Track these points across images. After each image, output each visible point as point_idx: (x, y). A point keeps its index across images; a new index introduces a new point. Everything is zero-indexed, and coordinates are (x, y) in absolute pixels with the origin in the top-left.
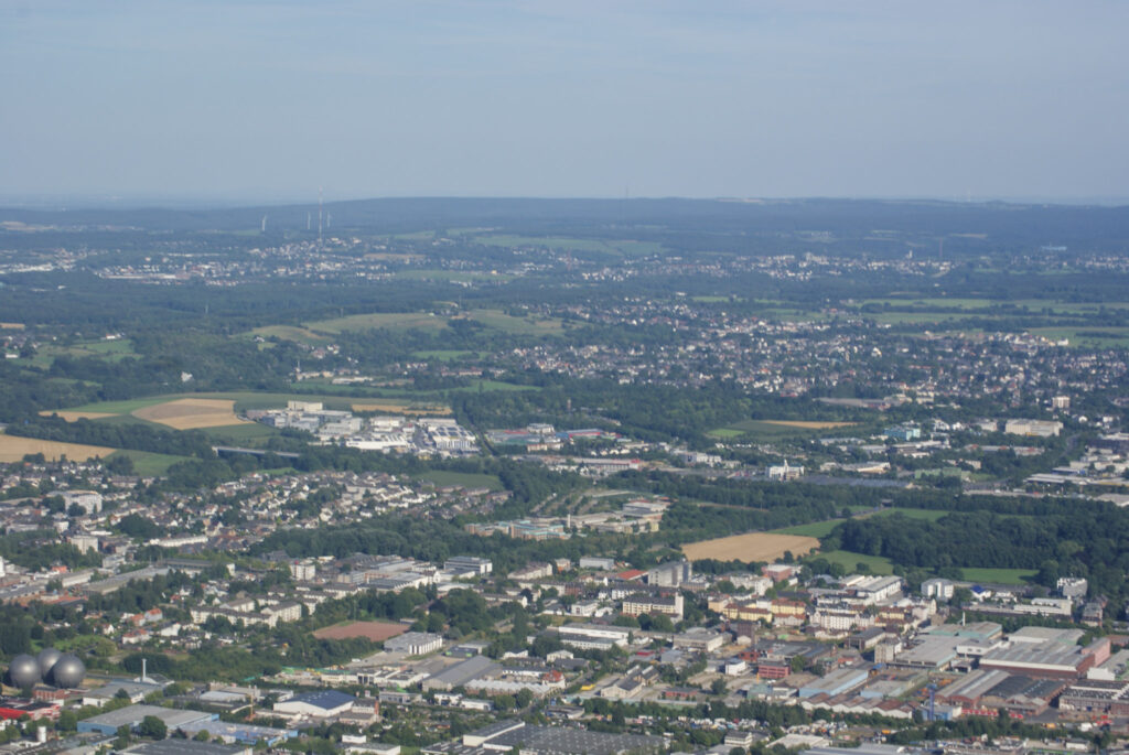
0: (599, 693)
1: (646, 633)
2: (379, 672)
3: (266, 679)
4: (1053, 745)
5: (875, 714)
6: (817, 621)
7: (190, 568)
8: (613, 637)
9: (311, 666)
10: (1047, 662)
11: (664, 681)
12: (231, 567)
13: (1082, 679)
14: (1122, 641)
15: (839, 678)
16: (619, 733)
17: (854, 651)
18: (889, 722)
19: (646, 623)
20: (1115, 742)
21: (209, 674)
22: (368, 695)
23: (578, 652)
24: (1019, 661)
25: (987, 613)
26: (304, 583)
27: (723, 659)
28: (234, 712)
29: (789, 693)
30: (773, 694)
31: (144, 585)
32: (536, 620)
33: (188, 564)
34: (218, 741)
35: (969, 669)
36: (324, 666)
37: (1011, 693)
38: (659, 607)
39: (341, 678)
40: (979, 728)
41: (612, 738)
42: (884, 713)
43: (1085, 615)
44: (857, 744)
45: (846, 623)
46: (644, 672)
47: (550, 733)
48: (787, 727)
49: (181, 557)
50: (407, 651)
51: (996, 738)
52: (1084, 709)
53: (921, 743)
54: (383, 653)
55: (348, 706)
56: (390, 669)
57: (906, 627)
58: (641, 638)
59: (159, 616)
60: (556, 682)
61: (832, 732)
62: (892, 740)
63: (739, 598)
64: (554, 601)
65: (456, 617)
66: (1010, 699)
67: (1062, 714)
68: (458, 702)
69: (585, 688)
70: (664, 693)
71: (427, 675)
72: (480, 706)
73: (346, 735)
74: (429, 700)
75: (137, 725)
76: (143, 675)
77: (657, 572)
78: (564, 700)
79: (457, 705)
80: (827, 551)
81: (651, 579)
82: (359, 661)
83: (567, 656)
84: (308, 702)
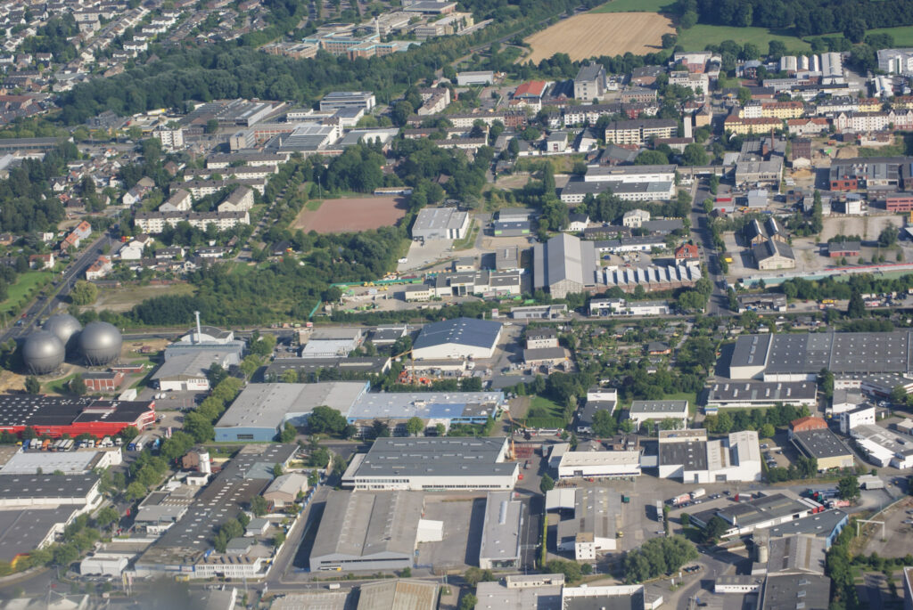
1: (688, 169)
12: (71, 141)
46: (776, 229)
50: (444, 237)
54: (414, 244)
58: (687, 177)
60: (694, 258)
68: (624, 309)
69: (728, 260)
70: (826, 254)
71: (522, 271)
72: (654, 310)
73: (591, 392)
74: (578, 310)
75: (290, 420)
76: (196, 332)
77: (585, 85)
78: (742, 285)
79: (622, 313)
80: (687, 28)
81: (579, 92)
82: (406, 260)
83: (646, 216)
84: (458, 342)
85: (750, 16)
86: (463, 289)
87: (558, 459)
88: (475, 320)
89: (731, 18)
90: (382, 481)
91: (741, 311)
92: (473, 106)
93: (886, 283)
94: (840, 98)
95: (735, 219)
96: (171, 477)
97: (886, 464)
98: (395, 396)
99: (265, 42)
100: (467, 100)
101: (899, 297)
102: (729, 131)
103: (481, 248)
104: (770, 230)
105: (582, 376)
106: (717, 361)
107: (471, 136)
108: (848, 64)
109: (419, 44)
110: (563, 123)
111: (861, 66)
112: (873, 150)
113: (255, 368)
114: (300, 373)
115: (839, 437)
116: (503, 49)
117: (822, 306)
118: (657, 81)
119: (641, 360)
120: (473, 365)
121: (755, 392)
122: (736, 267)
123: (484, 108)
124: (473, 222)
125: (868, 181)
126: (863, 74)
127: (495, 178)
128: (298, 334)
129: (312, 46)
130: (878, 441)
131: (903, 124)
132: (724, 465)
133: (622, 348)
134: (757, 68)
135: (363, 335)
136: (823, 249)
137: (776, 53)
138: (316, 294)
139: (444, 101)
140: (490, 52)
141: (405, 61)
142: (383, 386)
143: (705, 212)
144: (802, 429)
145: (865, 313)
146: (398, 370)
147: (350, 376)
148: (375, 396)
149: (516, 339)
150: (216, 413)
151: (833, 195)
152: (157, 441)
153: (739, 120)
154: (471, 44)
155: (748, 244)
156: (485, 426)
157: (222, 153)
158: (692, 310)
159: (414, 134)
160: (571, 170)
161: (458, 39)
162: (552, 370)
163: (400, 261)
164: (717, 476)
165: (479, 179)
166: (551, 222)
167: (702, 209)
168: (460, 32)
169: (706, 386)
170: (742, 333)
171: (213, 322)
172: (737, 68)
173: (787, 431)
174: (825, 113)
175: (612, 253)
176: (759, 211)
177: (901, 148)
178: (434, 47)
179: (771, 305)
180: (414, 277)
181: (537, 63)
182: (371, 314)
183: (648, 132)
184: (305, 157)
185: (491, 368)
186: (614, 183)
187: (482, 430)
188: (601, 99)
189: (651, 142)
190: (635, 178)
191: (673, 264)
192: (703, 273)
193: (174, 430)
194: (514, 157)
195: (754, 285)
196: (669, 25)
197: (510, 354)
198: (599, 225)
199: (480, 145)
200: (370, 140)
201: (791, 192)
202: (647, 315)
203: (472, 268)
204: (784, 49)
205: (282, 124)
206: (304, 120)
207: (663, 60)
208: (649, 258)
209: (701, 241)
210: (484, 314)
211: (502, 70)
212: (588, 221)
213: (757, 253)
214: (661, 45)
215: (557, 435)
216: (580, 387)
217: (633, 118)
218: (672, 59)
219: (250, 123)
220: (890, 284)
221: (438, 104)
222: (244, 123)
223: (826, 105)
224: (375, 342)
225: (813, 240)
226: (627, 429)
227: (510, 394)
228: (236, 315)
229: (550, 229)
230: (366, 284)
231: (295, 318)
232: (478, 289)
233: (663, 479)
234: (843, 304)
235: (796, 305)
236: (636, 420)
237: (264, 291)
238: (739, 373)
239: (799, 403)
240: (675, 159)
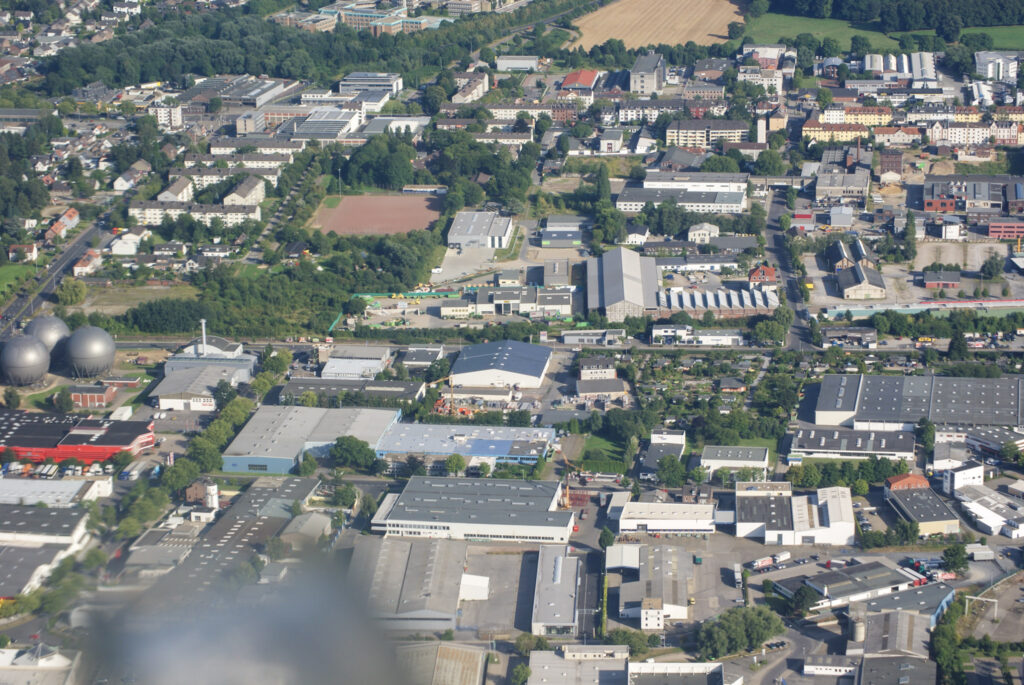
1: (762, 179)
6: (937, 135)
36: (409, 287)
38: (719, 133)
39: (470, 309)
45: (977, 135)
46: (863, 252)
50: (484, 245)
54: (450, 253)
59: (76, 219)
68: (691, 337)
69: (809, 286)
70: (921, 284)
71: (573, 288)
72: (726, 340)
73: (655, 433)
74: (637, 336)
75: (310, 450)
76: (201, 343)
77: (642, 76)
78: (826, 316)
79: (689, 342)
80: (756, 16)
81: (635, 85)
82: (440, 270)
83: (715, 231)
84: (504, 369)
85: (829, 6)
86: (507, 306)
87: (619, 510)
88: (521, 344)
89: (807, 8)
90: (419, 527)
91: (826, 346)
92: (516, 96)
93: (991, 321)
94: (933, 104)
95: (817, 239)
96: (172, 511)
97: (996, 532)
98: (431, 428)
99: (274, 11)
100: (508, 88)
101: (1005, 338)
102: (806, 136)
103: (525, 259)
104: (856, 255)
105: (644, 414)
106: (801, 403)
107: (514, 130)
108: (941, 65)
109: (452, 21)
110: (617, 119)
111: (957, 68)
112: (972, 166)
113: (269, 387)
114: (321, 396)
115: (942, 498)
116: (548, 31)
117: (918, 345)
118: (723, 76)
119: (712, 398)
120: (519, 395)
121: (844, 442)
122: (818, 295)
123: (527, 98)
124: (517, 229)
125: (967, 202)
126: (958, 78)
127: (542, 180)
128: (317, 350)
129: (330, 17)
130: (987, 505)
131: (1006, 138)
132: (812, 526)
133: (689, 383)
134: (837, 67)
135: (392, 354)
136: (917, 278)
137: (859, 50)
138: (336, 305)
139: (482, 87)
140: (534, 34)
141: (437, 39)
142: (417, 416)
143: (781, 229)
144: (900, 488)
145: (968, 355)
146: (433, 397)
147: (378, 402)
148: (408, 427)
149: (566, 367)
150: (224, 438)
151: (927, 217)
152: (157, 468)
153: (819, 125)
154: (511, 23)
155: (831, 269)
156: (535, 467)
157: (227, 137)
158: (769, 342)
159: (449, 124)
160: (627, 174)
161: (498, 18)
162: (609, 406)
163: (434, 271)
164: (804, 538)
165: (524, 180)
166: (606, 233)
167: (778, 225)
168: (498, 10)
169: (788, 432)
170: (827, 372)
171: (219, 332)
172: (816, 66)
173: (882, 489)
174: (916, 122)
175: (675, 272)
176: (843, 231)
177: (1004, 166)
178: (469, 25)
179: (859, 340)
180: (451, 290)
181: (587, 49)
182: (401, 331)
183: (715, 135)
184: (322, 146)
185: (540, 401)
186: (679, 191)
187: (532, 471)
188: (660, 93)
189: (719, 146)
190: (702, 187)
191: (747, 289)
192: (781, 300)
193: (177, 456)
194: (563, 157)
195: (839, 316)
196: (736, 13)
197: (561, 385)
198: (660, 239)
199: (525, 141)
200: (398, 129)
201: (880, 211)
202: (717, 346)
203: (517, 283)
204: (868, 45)
205: (295, 106)
206: (321, 102)
207: (729, 52)
208: (718, 279)
209: (777, 263)
210: (531, 337)
211: (548, 56)
212: (648, 233)
213: (842, 279)
214: (726, 34)
215: (616, 481)
216: (642, 427)
217: (697, 118)
218: (740, 51)
219: (258, 104)
220: (995, 323)
221: (475, 91)
222: (251, 103)
223: (918, 112)
224: (407, 364)
225: (905, 267)
226: (698, 479)
227: (561, 432)
228: (245, 325)
229: (605, 241)
230: (394, 295)
231: (312, 331)
232: (525, 308)
233: (740, 538)
234: (943, 344)
235: (888, 342)
236: (709, 468)
237: (278, 298)
238: (825, 418)
239: (896, 456)
240: (747, 168)
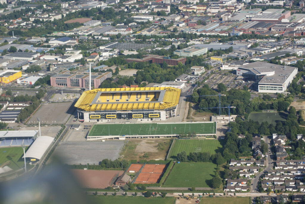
0: (141, 33)
1: (158, 17)
2: (80, 31)
3: (48, 35)
4: (265, 40)
5: (218, 35)
6: (209, 10)
7: (33, 6)
8: (149, 18)
9: (62, 31)
10: (270, 18)
11: (161, 29)
12: (45, 6)
13: (279, 22)
14: (295, 11)
15: (210, 26)
16: (143, 43)
17: (218, 18)
18: (220, 37)
19: (159, 14)
20: (284, 39)
21: (32, 35)
22: (76, 38)
23: (138, 23)
24: (262, 18)
25: (258, 5)
26: (65, 8)
27: (179, 22)
28: (37, 44)
29: (195, 31)
30: (190, 31)
31: (18, 12)
32: (128, 15)
33: (32, 5)
34: (31, 52)
35: (249, 21)
36: (66, 31)
37: (258, 27)
38: (164, 9)
39: (69, 34)
40: (245, 37)
41: (141, 45)
42: (220, 34)
43: (287, 4)
44: (209, 43)
45: (217, 11)
46: (155, 27)
47: (124, 44)
48: (192, 40)
49: (31, 4)
50: (90, 25)
51: (249, 39)
52: (278, 30)
53: (228, 42)
54: (83, 26)
55: (69, 41)
56: (84, 30)
57: (234, 11)
58: (157, 18)
59: (21, 20)
60: (130, 31)
61: (204, 40)
62: (220, 41)
63: (188, 6)
64: (135, 9)
65: (106, 15)
66: (257, 29)
67: (271, 32)
73: (67, 48)
79: (100, 38)
86: (76, 33)
144: (92, 55)
163: (75, 29)
164: (67, 61)
233: (58, 61)
